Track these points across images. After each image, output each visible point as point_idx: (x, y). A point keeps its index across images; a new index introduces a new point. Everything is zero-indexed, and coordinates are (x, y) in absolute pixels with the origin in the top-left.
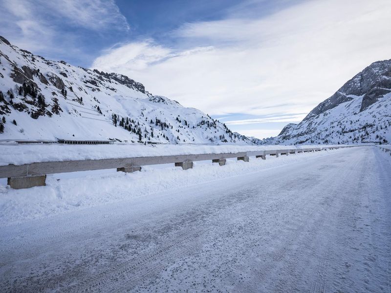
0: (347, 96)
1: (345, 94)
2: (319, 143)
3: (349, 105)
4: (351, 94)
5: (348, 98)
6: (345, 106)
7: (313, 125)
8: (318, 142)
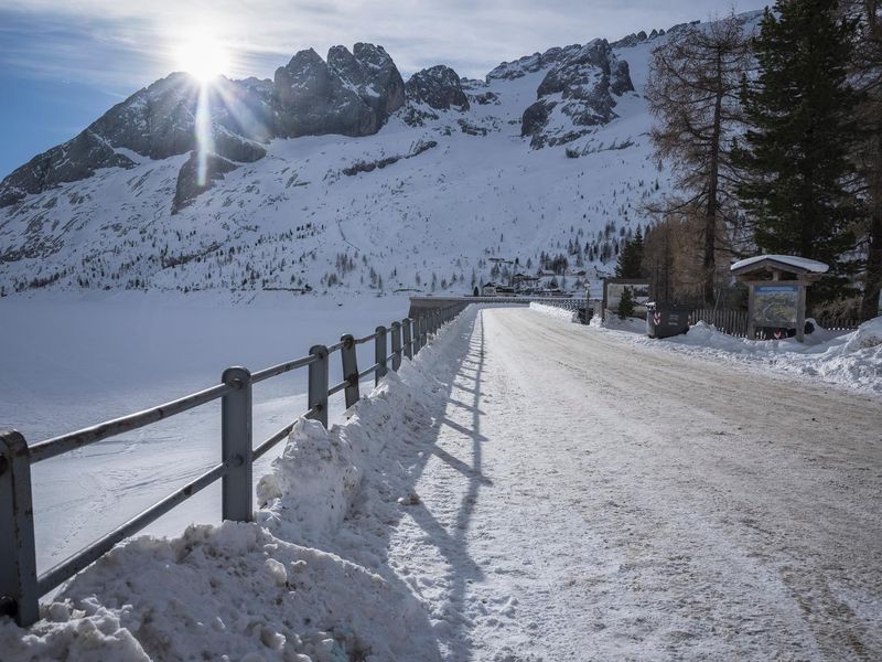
0: (118, 151)
1: (107, 142)
2: (108, 288)
3: (140, 183)
4: (124, 146)
5: (119, 156)
6: (129, 183)
7: (47, 229)
8: (104, 284)
